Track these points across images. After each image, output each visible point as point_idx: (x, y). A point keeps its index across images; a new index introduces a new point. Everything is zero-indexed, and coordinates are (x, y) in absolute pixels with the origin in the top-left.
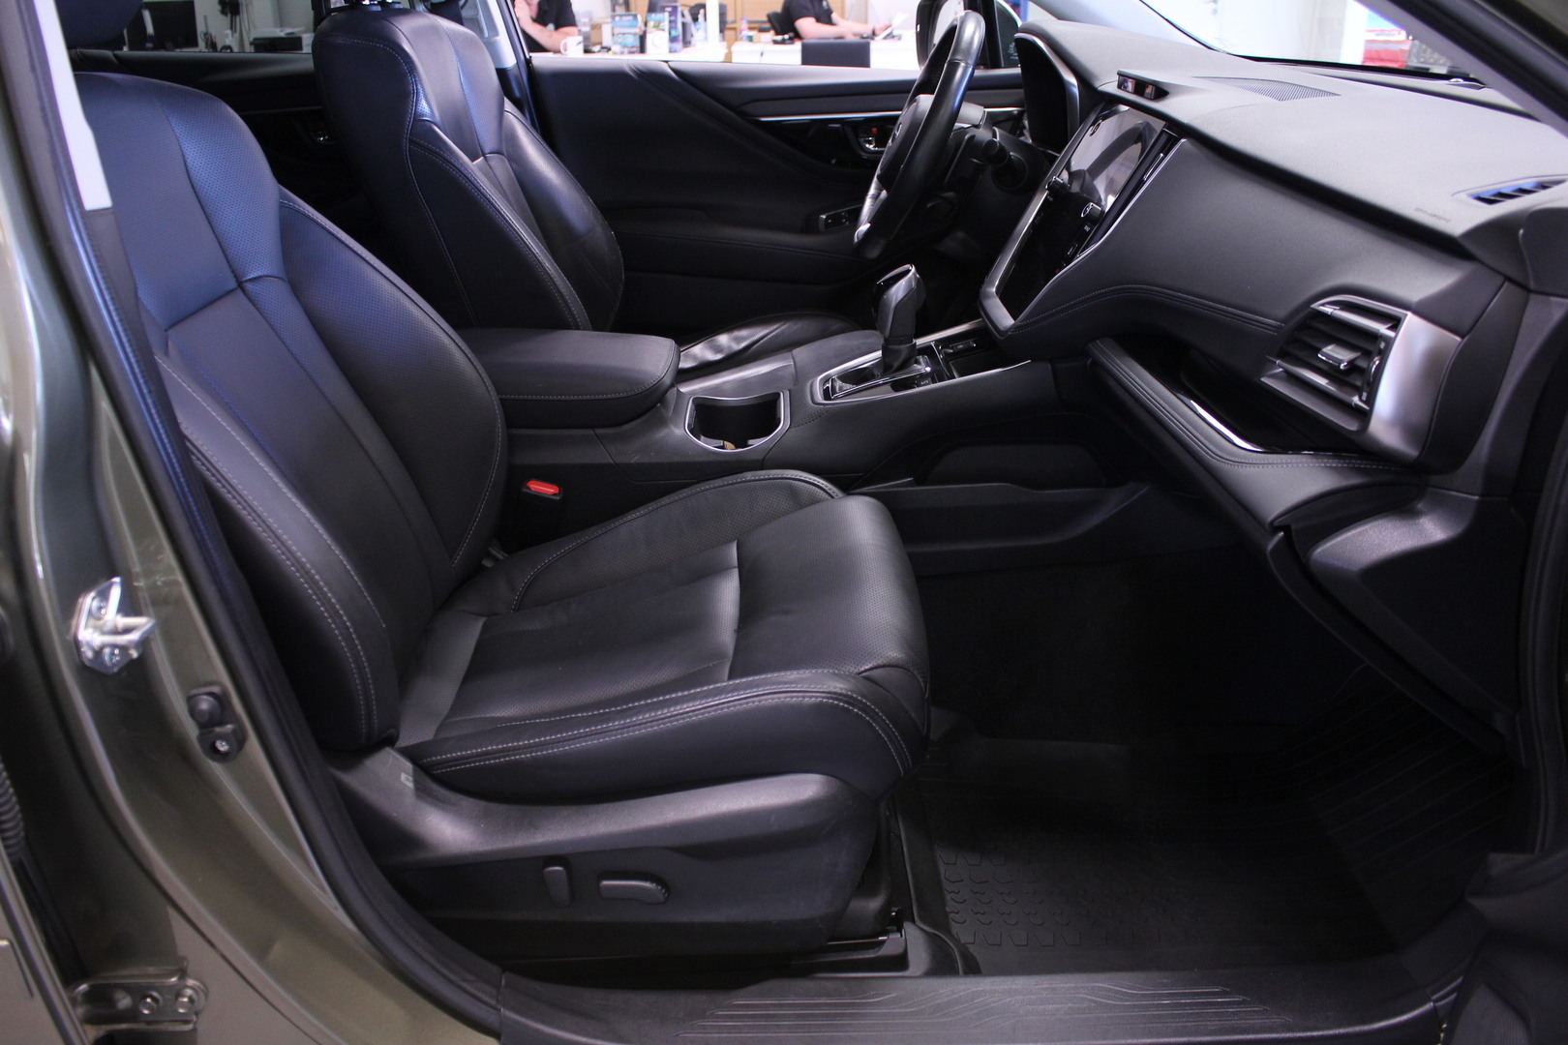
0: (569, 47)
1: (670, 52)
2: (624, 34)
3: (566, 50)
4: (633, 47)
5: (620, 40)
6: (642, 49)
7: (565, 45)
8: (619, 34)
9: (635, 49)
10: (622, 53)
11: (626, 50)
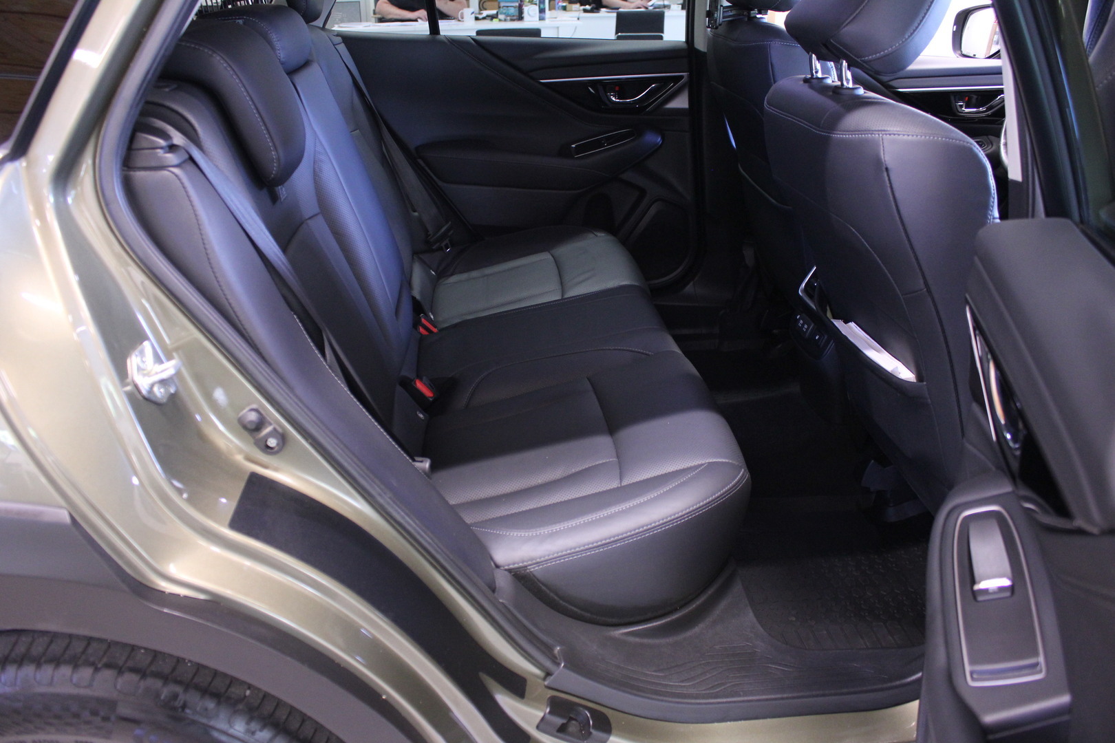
0: (465, 16)
1: (540, 20)
2: (507, 7)
3: (462, 18)
4: (513, 16)
5: (504, 11)
6: (520, 18)
7: (462, 14)
8: (504, 6)
9: (515, 18)
10: (505, 20)
11: (509, 18)
